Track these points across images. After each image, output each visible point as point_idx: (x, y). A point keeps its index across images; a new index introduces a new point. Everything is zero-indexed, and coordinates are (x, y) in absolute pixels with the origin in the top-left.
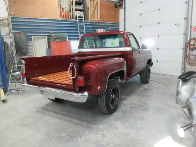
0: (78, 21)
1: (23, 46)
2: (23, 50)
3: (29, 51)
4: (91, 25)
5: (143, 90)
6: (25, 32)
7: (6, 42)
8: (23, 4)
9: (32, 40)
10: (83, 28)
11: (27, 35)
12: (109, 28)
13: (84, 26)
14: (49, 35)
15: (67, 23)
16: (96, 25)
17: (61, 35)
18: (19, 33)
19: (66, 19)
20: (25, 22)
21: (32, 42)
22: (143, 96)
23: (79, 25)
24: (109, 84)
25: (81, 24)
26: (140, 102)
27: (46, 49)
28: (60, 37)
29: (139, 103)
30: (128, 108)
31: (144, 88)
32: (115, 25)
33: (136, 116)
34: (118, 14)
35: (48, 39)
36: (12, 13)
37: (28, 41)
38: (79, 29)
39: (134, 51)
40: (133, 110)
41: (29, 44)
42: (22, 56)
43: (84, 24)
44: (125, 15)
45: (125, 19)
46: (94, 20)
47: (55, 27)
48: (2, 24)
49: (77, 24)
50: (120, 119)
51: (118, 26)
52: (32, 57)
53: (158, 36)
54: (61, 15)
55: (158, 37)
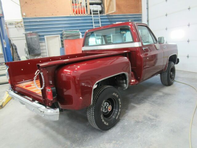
0: (92, 15)
1: (35, 47)
2: (35, 50)
3: (42, 52)
4: (108, 19)
5: (161, 96)
6: (37, 32)
7: (14, 44)
8: (34, 3)
9: (44, 40)
10: (98, 22)
11: (39, 35)
12: (129, 20)
13: (100, 21)
14: (62, 34)
15: (80, 19)
16: (114, 18)
17: (73, 32)
18: (31, 34)
19: (79, 15)
20: (37, 21)
21: (45, 42)
22: (159, 104)
23: (94, 20)
24: (101, 93)
25: (97, 18)
26: (151, 114)
27: (60, 49)
28: (72, 35)
29: (149, 116)
30: (133, 122)
31: (164, 93)
32: (137, 16)
33: (138, 137)
34: (140, 3)
35: (61, 38)
36: (24, 14)
37: (40, 41)
38: (94, 24)
39: (144, 47)
40: (138, 126)
41: (41, 44)
42: (35, 57)
43: (100, 19)
44: (147, 3)
45: (147, 9)
46: (111, 12)
47: (68, 24)
48: (20, 26)
49: (92, 19)
50: (115, 140)
51: (141, 17)
52: (46, 57)
53: (189, 25)
54: (74, 11)
55: (188, 27)
